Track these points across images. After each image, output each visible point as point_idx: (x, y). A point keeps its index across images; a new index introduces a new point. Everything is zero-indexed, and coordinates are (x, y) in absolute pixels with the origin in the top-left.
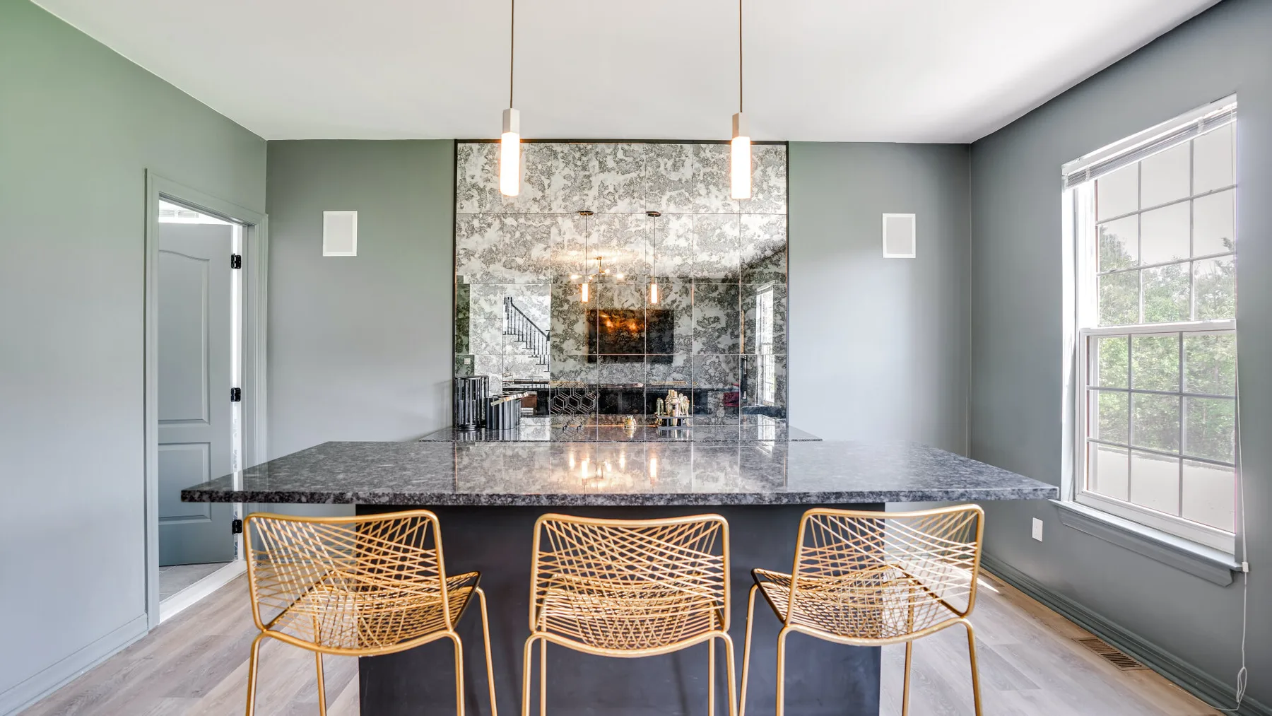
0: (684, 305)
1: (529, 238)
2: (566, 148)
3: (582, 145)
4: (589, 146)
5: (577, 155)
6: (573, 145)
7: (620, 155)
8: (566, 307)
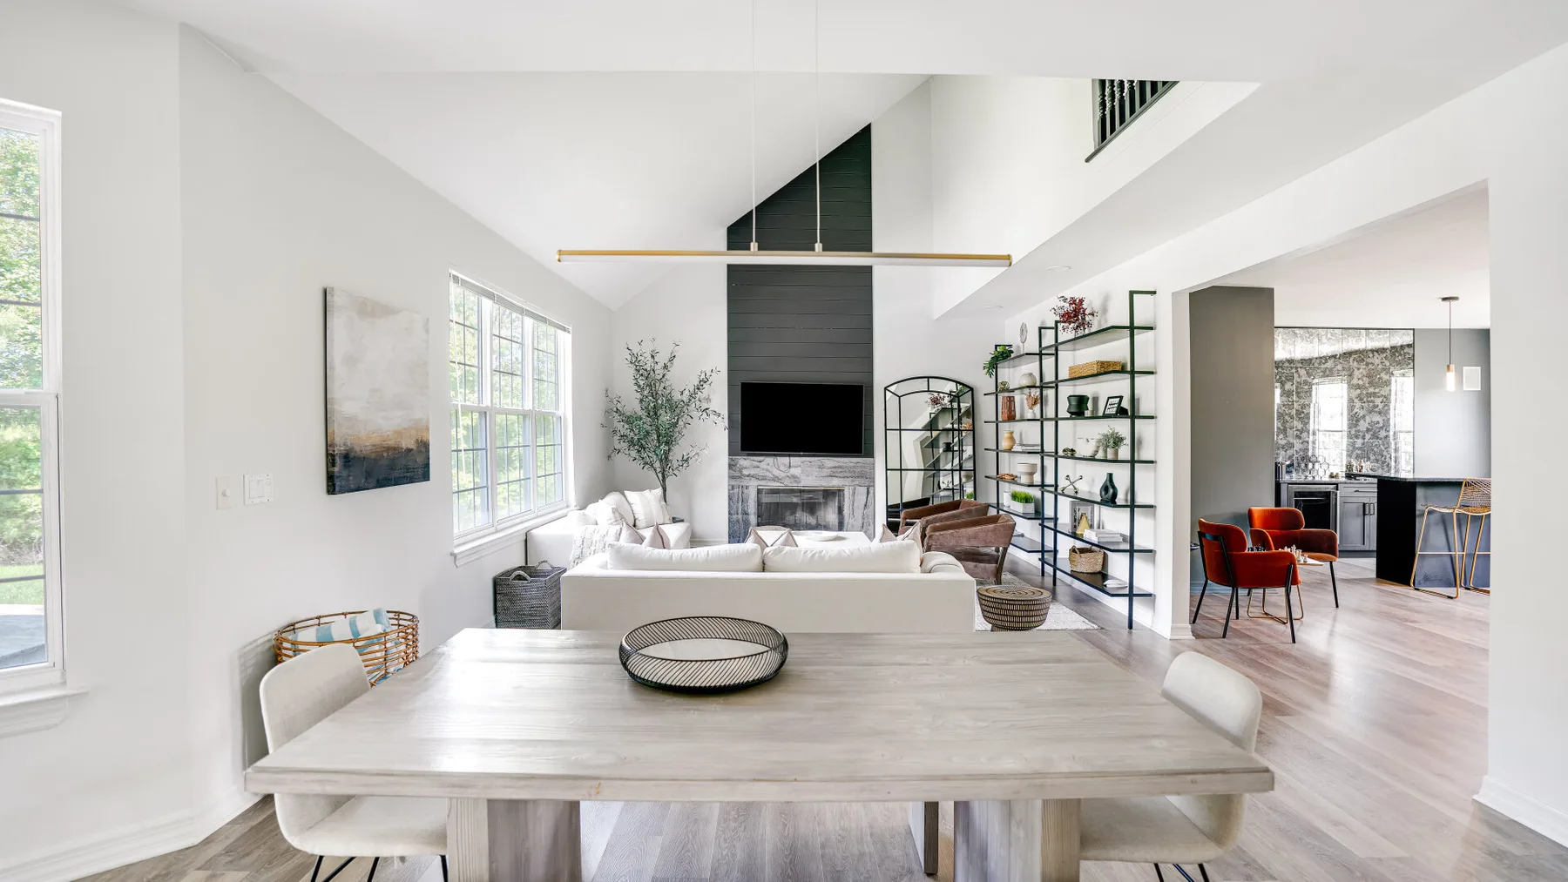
0: (1361, 415)
1: (1284, 379)
2: (1302, 331)
3: (1310, 330)
4: (1314, 331)
5: (1307, 335)
6: (1306, 330)
7: (1329, 335)
8: (1303, 415)
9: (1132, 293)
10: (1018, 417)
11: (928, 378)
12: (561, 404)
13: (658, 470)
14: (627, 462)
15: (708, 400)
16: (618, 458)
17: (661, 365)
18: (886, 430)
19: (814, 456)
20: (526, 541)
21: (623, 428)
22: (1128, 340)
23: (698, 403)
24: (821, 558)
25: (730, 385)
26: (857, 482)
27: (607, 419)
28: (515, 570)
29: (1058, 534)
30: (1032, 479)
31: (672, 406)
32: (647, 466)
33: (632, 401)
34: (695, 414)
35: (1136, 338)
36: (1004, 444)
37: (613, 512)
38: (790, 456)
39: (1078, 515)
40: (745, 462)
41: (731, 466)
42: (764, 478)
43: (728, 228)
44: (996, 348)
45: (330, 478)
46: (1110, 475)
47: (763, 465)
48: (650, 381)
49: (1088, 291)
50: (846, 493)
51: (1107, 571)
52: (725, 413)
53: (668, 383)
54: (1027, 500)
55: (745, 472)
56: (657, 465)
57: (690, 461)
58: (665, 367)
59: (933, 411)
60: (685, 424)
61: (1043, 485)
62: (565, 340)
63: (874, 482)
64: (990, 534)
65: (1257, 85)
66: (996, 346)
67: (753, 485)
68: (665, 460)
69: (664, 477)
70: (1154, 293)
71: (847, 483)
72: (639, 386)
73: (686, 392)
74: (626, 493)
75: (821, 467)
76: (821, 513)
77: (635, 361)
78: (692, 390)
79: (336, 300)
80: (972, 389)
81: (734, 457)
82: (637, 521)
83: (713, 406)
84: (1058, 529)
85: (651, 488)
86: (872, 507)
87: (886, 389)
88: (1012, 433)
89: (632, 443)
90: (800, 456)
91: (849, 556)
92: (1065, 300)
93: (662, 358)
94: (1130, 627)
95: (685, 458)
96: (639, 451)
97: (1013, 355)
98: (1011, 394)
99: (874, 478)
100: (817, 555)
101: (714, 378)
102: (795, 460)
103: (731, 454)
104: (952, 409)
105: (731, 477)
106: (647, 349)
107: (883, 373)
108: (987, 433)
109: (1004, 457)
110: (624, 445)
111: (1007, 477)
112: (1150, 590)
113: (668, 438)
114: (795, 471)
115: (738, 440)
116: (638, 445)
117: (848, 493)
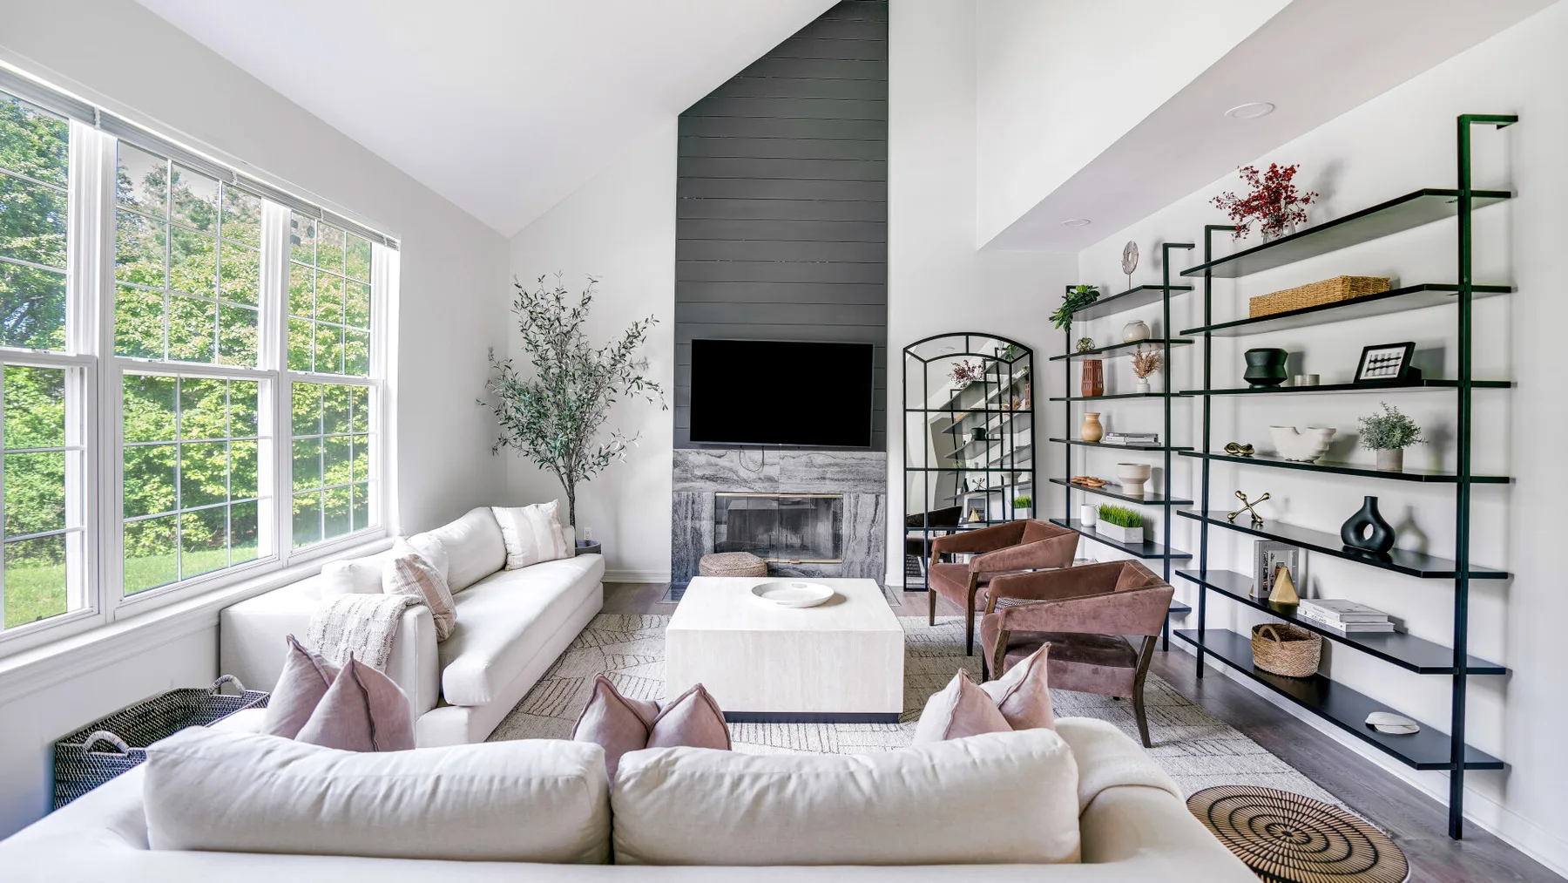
9: (1463, 123)
10: (1105, 393)
11: (967, 334)
13: (563, 470)
15: (645, 365)
17: (569, 312)
18: (905, 410)
19: (799, 448)
20: (219, 626)
21: (508, 407)
22: (1453, 221)
23: (628, 368)
24: (784, 808)
25: (677, 344)
26: (861, 488)
27: (488, 394)
28: (95, 727)
29: (1208, 590)
30: (1141, 489)
31: (590, 372)
32: (546, 465)
33: (527, 371)
34: (620, 385)
35: (1478, 214)
36: (1083, 431)
37: (399, 569)
38: (763, 448)
39: (1272, 565)
40: (701, 458)
41: (676, 464)
42: (725, 481)
43: (684, 118)
44: (1068, 291)
46: (1373, 501)
47: (723, 462)
48: (553, 338)
49: (1306, 150)
50: (846, 502)
51: (1329, 675)
52: (668, 385)
53: (580, 339)
54: (1131, 522)
55: (698, 473)
56: (562, 463)
57: (611, 459)
58: (576, 314)
59: (958, 387)
60: (605, 402)
61: (1168, 501)
63: (886, 487)
64: (1124, 610)
66: (1068, 288)
67: (707, 491)
68: (572, 456)
69: (571, 481)
70: (1514, 119)
71: (846, 489)
73: (609, 353)
75: (810, 465)
76: (808, 531)
78: (616, 349)
80: (1030, 352)
81: (680, 450)
82: (510, 557)
83: (651, 375)
84: (1208, 581)
86: (883, 525)
87: (905, 350)
88: (1097, 416)
89: (524, 428)
90: (777, 448)
91: (869, 802)
92: (1250, 176)
93: (572, 301)
95: (602, 454)
96: (534, 442)
97: (1099, 299)
98: (1097, 357)
99: (886, 481)
100: (770, 797)
101: (650, 332)
102: (772, 455)
103: (676, 446)
104: (986, 383)
105: (676, 480)
106: (550, 287)
107: (901, 328)
108: (1053, 417)
109: (1077, 451)
110: (511, 432)
111: (1091, 483)
112: (1496, 754)
113: (577, 423)
114: (770, 471)
115: (688, 424)
116: (533, 431)
117: (847, 503)
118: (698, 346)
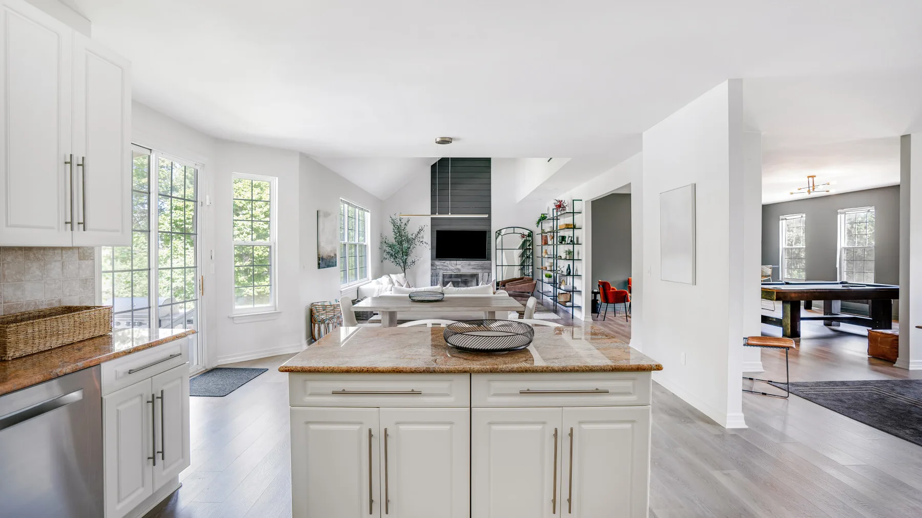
9: (573, 200)
10: (548, 244)
11: (514, 227)
12: (366, 241)
13: (402, 266)
14: (389, 263)
15: (423, 237)
16: (385, 262)
17: (404, 223)
18: (496, 249)
19: (466, 260)
21: (388, 249)
22: (573, 217)
23: (419, 239)
25: (432, 231)
26: (484, 271)
27: (381, 246)
29: (557, 289)
31: (408, 241)
32: (398, 265)
33: (391, 239)
34: (417, 243)
35: (575, 216)
36: (544, 255)
38: (456, 260)
39: (561, 280)
40: (438, 263)
41: (432, 265)
42: (446, 270)
43: (432, 166)
44: (541, 215)
45: (319, 264)
46: (569, 265)
47: (445, 264)
48: (399, 230)
49: (566, 198)
52: (430, 242)
53: (406, 231)
54: (550, 277)
55: (438, 267)
56: (402, 264)
57: (415, 263)
60: (413, 248)
61: (554, 271)
62: (368, 216)
63: (491, 271)
65: (570, 159)
67: (441, 273)
68: (405, 262)
69: (405, 269)
70: (580, 200)
71: (480, 272)
72: (395, 232)
73: (414, 235)
74: (391, 275)
75: (469, 265)
76: (469, 284)
77: (394, 223)
78: (416, 234)
79: (321, 214)
80: (533, 232)
81: (433, 261)
83: (424, 240)
84: (557, 287)
85: (400, 273)
87: (496, 232)
88: (546, 250)
89: (391, 255)
90: (460, 260)
92: (557, 200)
93: (404, 221)
94: (573, 318)
95: (413, 262)
96: (394, 259)
97: (545, 219)
98: (546, 234)
99: (491, 269)
101: (425, 229)
102: (458, 262)
103: (432, 259)
105: (432, 269)
106: (398, 218)
107: (495, 226)
108: (538, 250)
109: (543, 260)
110: (388, 256)
111: (545, 268)
112: (580, 305)
113: (406, 253)
114: (459, 267)
115: (435, 253)
116: (394, 256)
117: (480, 276)
118: (439, 233)
